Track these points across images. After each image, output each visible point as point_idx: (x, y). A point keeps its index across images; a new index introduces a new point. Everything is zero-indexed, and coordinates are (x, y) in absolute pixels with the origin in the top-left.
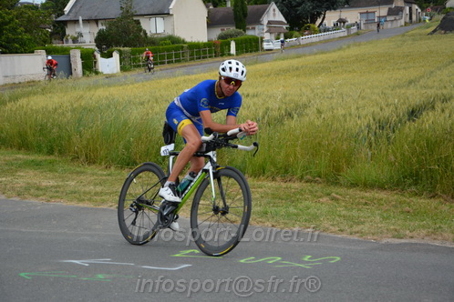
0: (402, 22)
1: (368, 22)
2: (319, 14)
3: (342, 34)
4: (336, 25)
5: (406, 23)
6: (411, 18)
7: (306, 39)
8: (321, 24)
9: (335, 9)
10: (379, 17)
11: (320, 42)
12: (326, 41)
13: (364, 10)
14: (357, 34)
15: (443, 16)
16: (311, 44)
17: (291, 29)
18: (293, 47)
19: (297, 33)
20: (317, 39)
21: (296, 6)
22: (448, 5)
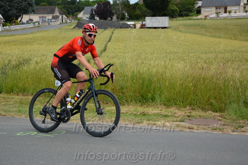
0: (59, 23)
1: (44, 21)
2: (20, 16)
3: (31, 26)
4: (27, 21)
5: (60, 23)
6: (62, 21)
7: (13, 27)
8: (21, 20)
9: (27, 14)
10: (48, 19)
11: (21, 29)
12: (23, 29)
13: (41, 16)
14: (38, 27)
15: (77, 21)
16: (16, 30)
17: (6, 22)
18: (7, 30)
19: (9, 24)
20: (19, 28)
21: (7, 11)
22: (78, 17)
